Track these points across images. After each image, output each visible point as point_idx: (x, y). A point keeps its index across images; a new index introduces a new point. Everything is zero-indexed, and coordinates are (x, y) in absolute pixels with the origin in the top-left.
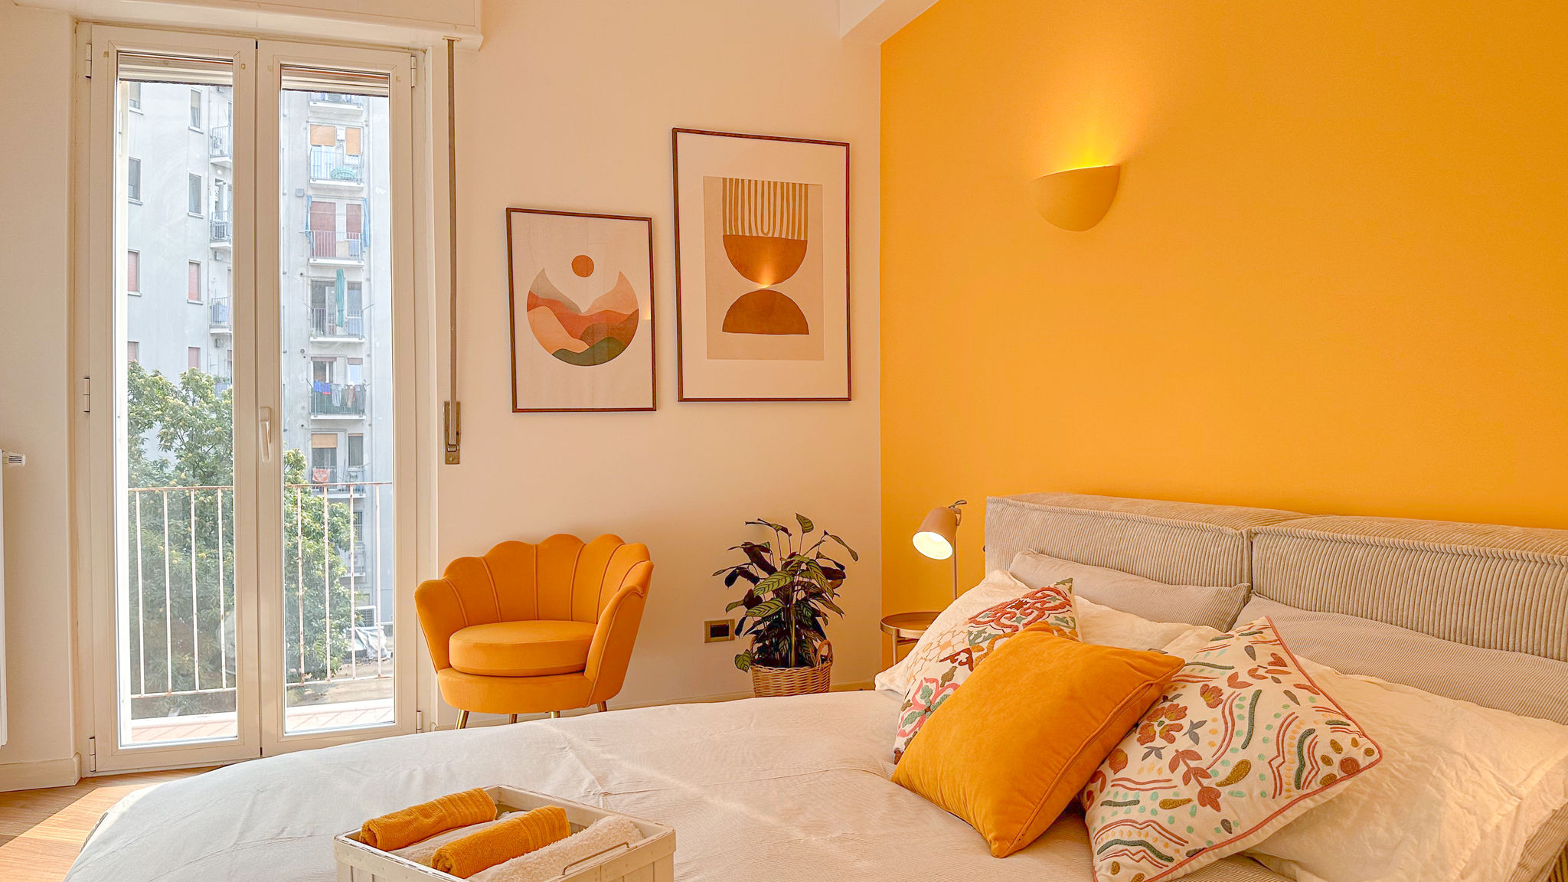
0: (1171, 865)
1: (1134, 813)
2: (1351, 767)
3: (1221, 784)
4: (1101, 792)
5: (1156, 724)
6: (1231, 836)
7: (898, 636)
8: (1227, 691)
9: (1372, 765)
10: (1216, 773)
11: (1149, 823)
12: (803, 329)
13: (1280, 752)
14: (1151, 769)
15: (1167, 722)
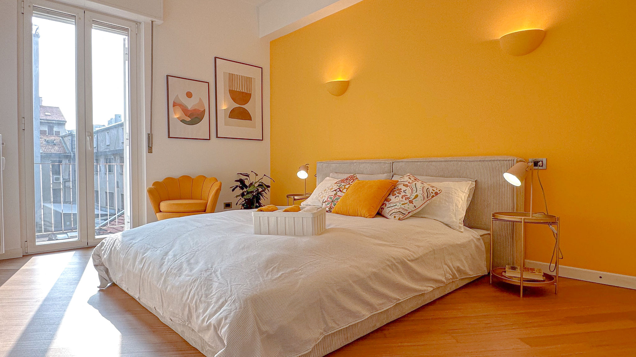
0: (405, 215)
1: (396, 207)
2: (436, 194)
3: (413, 199)
4: (385, 206)
5: (395, 192)
6: (416, 209)
7: (294, 199)
8: (409, 185)
9: (440, 193)
10: (411, 198)
11: (400, 208)
12: (250, 119)
13: (423, 192)
14: (397, 199)
15: (398, 191)
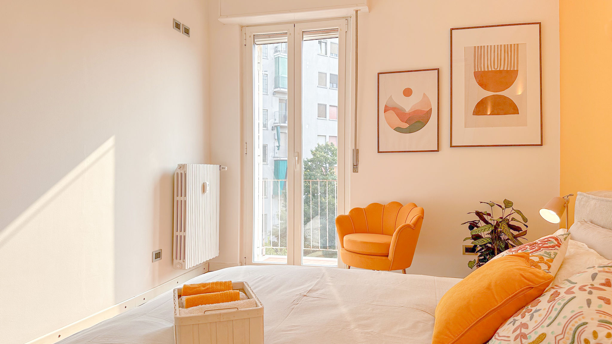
5: (526, 308)
8: (562, 295)
10: (530, 338)
12: (516, 112)
13: (564, 332)
14: (507, 330)
15: (530, 308)
